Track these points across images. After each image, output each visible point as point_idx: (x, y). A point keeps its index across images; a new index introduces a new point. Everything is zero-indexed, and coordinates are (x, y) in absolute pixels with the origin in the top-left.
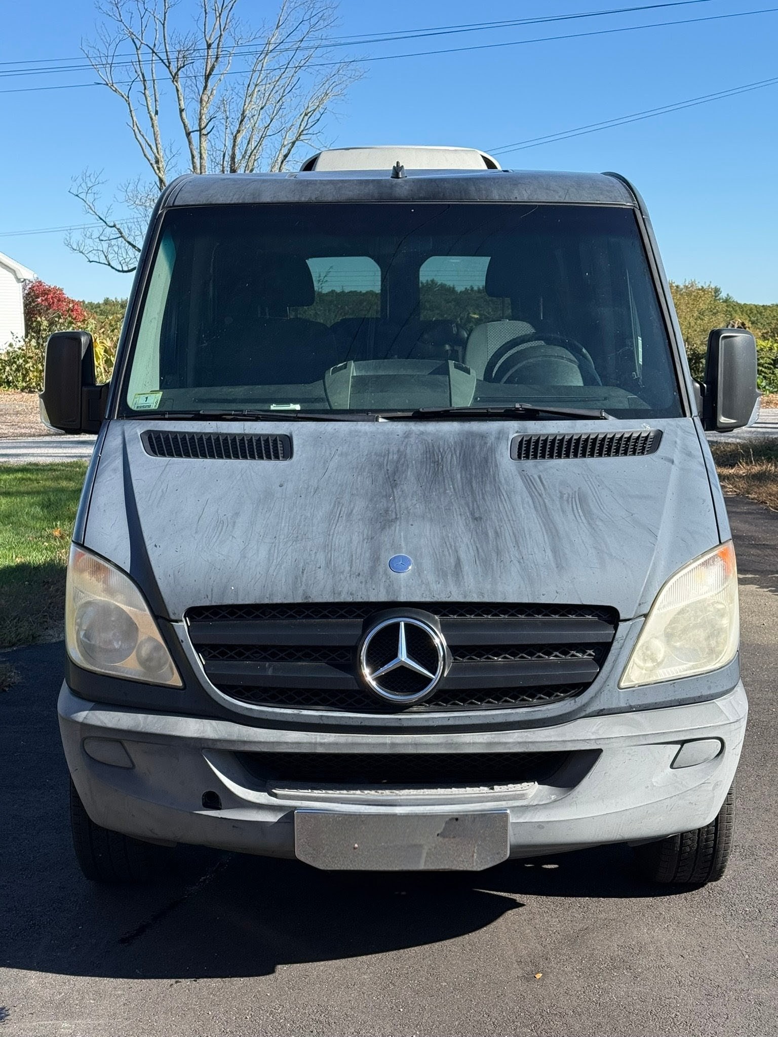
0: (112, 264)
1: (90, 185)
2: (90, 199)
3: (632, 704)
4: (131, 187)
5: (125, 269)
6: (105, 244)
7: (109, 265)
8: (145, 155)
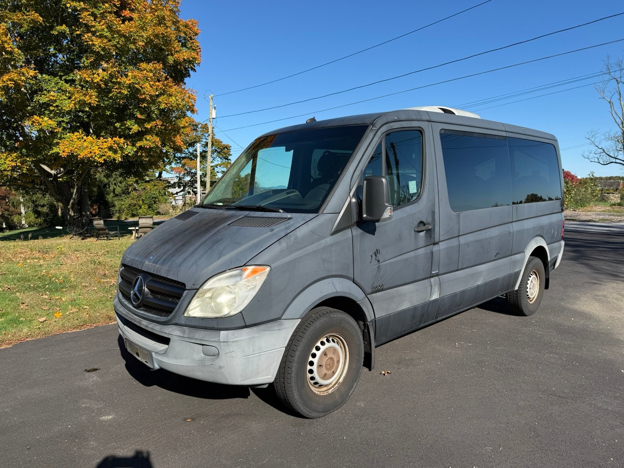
0: (601, 162)
1: (594, 134)
2: (593, 139)
3: (187, 324)
4: (607, 134)
5: (605, 163)
6: (598, 155)
7: (599, 163)
8: (616, 122)
